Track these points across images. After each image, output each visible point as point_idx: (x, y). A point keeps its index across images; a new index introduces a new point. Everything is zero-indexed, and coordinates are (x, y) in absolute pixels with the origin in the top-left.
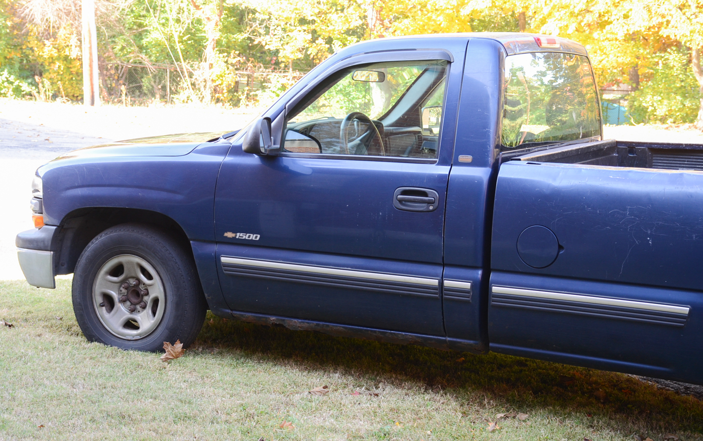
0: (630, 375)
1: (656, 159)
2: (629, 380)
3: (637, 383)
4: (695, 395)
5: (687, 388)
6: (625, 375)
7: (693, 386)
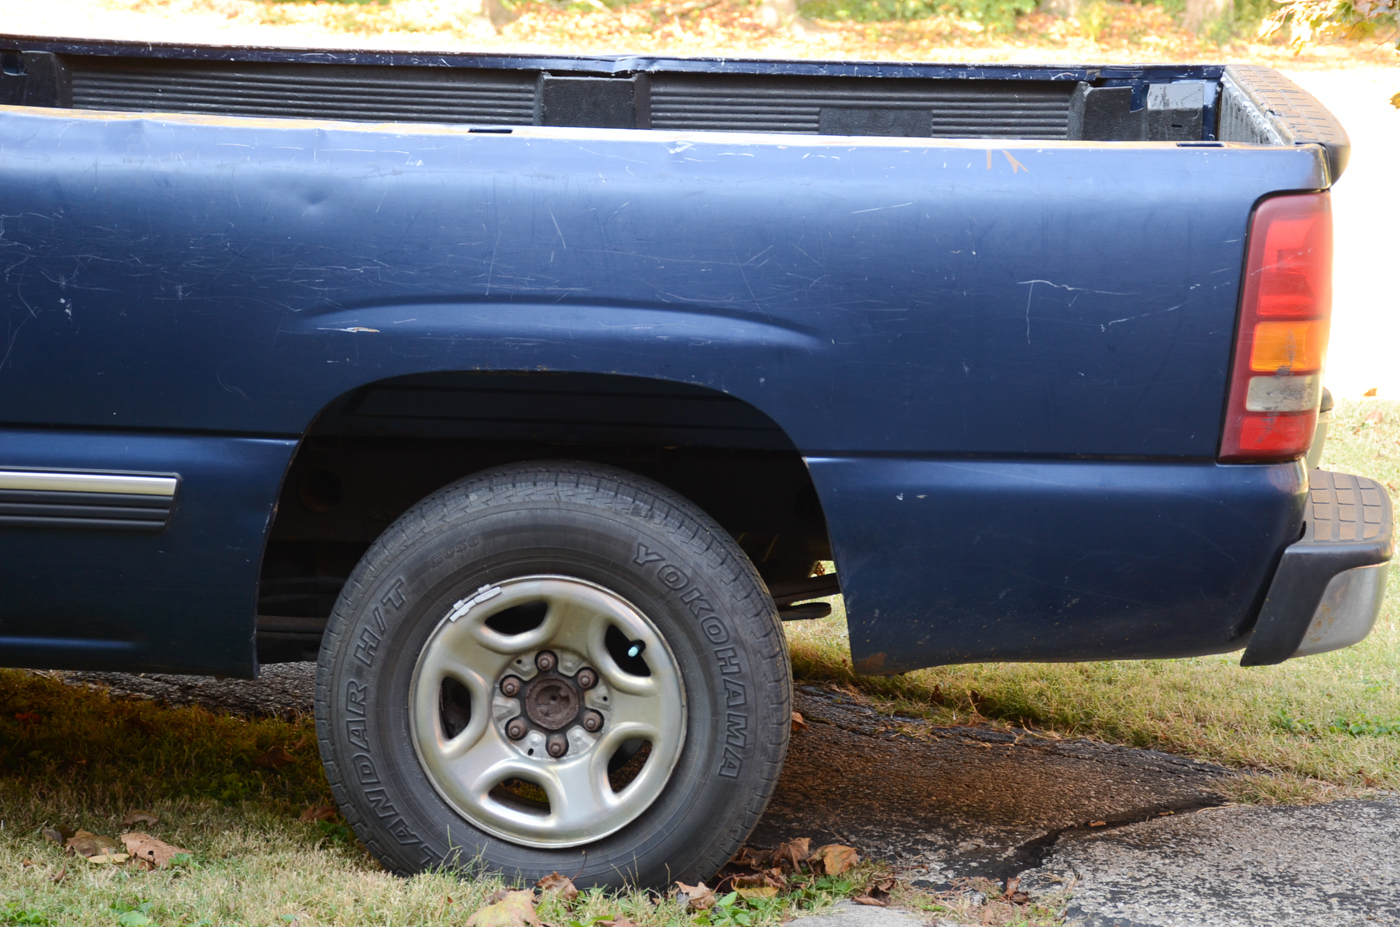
0: (39, 672)
1: (81, 82)
2: (36, 687)
3: (57, 691)
4: (204, 704)
5: (186, 689)
6: (27, 674)
7: (201, 681)
